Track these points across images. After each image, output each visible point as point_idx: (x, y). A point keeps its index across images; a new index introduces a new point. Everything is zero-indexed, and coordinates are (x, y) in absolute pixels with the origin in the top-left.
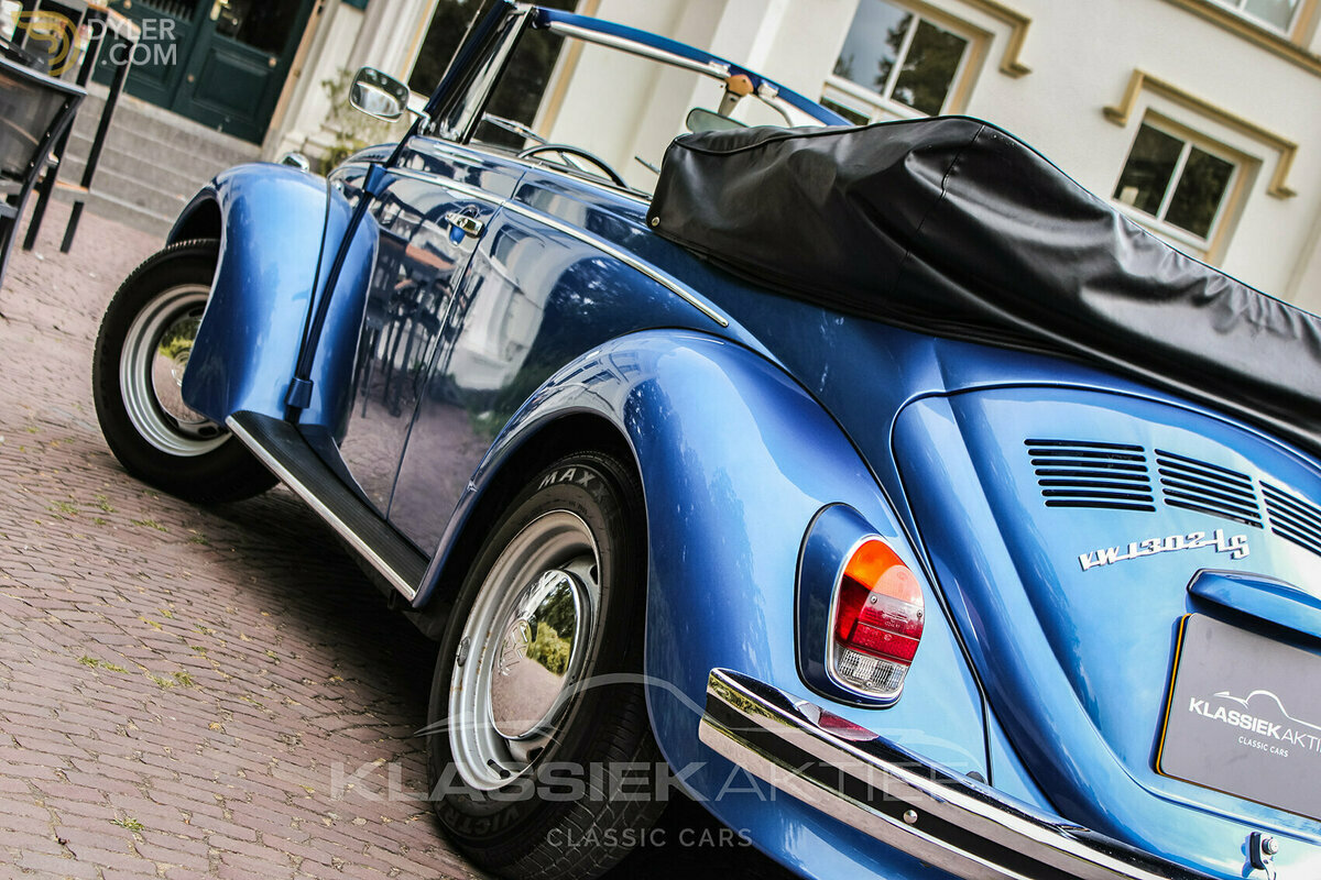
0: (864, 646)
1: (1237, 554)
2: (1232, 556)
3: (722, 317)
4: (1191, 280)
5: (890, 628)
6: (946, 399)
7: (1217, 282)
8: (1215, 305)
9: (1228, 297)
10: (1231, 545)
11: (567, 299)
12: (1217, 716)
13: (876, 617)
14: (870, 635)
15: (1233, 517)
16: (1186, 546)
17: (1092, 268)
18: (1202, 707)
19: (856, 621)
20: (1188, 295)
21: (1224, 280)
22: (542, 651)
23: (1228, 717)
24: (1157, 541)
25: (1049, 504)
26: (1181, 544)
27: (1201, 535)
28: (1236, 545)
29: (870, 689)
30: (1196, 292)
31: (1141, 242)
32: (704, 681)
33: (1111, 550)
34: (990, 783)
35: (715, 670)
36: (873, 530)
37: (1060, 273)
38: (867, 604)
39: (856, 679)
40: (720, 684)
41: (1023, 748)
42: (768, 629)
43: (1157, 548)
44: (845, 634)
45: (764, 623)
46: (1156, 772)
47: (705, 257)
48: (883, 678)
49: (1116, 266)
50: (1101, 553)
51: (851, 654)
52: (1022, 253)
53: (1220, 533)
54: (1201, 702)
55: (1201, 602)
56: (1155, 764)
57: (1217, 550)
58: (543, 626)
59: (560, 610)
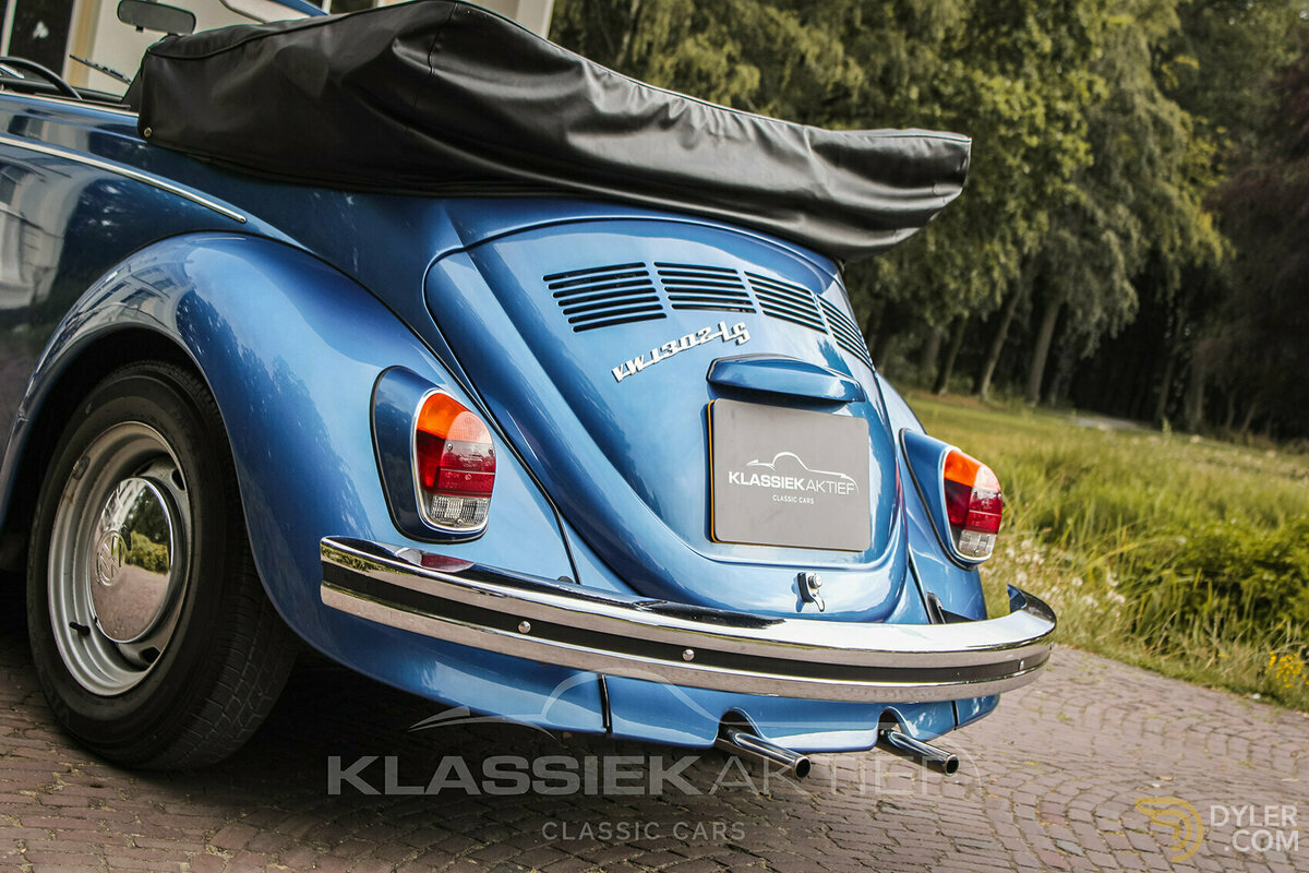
0: (449, 489)
1: (741, 340)
2: (737, 343)
3: (239, 215)
4: (656, 109)
5: (469, 469)
6: (466, 254)
7: (677, 105)
8: (679, 125)
9: (689, 116)
10: (733, 333)
11: (87, 225)
12: (752, 482)
13: (455, 462)
14: (453, 479)
15: (728, 308)
16: (698, 342)
17: (573, 114)
18: (739, 478)
19: (439, 468)
20: (655, 122)
21: (683, 102)
22: (137, 556)
23: (760, 481)
24: (673, 343)
25: (577, 329)
26: (694, 342)
27: (708, 330)
28: (738, 332)
29: (461, 526)
30: (662, 117)
31: (609, 83)
32: (318, 551)
33: (637, 359)
34: (578, 582)
35: (324, 540)
36: (433, 385)
37: (545, 123)
38: (445, 452)
39: (448, 519)
40: (332, 550)
41: (599, 547)
42: (359, 493)
43: (675, 350)
44: (429, 481)
45: (353, 487)
46: (712, 541)
47: (209, 160)
48: (470, 514)
49: (593, 108)
50: (630, 364)
51: (439, 499)
52: (511, 112)
53: (723, 325)
54: (737, 474)
55: (720, 389)
56: (710, 535)
57: (723, 341)
58: (134, 534)
59: (147, 519)
